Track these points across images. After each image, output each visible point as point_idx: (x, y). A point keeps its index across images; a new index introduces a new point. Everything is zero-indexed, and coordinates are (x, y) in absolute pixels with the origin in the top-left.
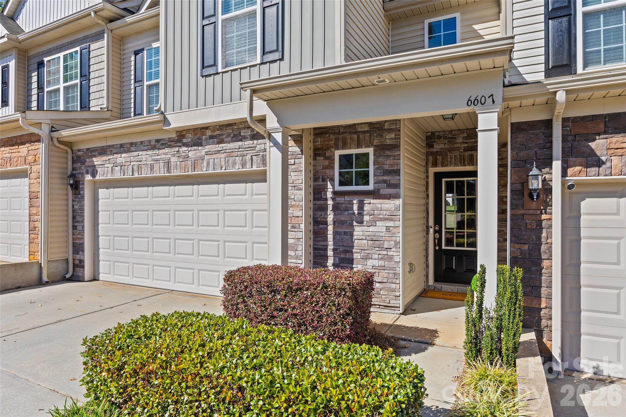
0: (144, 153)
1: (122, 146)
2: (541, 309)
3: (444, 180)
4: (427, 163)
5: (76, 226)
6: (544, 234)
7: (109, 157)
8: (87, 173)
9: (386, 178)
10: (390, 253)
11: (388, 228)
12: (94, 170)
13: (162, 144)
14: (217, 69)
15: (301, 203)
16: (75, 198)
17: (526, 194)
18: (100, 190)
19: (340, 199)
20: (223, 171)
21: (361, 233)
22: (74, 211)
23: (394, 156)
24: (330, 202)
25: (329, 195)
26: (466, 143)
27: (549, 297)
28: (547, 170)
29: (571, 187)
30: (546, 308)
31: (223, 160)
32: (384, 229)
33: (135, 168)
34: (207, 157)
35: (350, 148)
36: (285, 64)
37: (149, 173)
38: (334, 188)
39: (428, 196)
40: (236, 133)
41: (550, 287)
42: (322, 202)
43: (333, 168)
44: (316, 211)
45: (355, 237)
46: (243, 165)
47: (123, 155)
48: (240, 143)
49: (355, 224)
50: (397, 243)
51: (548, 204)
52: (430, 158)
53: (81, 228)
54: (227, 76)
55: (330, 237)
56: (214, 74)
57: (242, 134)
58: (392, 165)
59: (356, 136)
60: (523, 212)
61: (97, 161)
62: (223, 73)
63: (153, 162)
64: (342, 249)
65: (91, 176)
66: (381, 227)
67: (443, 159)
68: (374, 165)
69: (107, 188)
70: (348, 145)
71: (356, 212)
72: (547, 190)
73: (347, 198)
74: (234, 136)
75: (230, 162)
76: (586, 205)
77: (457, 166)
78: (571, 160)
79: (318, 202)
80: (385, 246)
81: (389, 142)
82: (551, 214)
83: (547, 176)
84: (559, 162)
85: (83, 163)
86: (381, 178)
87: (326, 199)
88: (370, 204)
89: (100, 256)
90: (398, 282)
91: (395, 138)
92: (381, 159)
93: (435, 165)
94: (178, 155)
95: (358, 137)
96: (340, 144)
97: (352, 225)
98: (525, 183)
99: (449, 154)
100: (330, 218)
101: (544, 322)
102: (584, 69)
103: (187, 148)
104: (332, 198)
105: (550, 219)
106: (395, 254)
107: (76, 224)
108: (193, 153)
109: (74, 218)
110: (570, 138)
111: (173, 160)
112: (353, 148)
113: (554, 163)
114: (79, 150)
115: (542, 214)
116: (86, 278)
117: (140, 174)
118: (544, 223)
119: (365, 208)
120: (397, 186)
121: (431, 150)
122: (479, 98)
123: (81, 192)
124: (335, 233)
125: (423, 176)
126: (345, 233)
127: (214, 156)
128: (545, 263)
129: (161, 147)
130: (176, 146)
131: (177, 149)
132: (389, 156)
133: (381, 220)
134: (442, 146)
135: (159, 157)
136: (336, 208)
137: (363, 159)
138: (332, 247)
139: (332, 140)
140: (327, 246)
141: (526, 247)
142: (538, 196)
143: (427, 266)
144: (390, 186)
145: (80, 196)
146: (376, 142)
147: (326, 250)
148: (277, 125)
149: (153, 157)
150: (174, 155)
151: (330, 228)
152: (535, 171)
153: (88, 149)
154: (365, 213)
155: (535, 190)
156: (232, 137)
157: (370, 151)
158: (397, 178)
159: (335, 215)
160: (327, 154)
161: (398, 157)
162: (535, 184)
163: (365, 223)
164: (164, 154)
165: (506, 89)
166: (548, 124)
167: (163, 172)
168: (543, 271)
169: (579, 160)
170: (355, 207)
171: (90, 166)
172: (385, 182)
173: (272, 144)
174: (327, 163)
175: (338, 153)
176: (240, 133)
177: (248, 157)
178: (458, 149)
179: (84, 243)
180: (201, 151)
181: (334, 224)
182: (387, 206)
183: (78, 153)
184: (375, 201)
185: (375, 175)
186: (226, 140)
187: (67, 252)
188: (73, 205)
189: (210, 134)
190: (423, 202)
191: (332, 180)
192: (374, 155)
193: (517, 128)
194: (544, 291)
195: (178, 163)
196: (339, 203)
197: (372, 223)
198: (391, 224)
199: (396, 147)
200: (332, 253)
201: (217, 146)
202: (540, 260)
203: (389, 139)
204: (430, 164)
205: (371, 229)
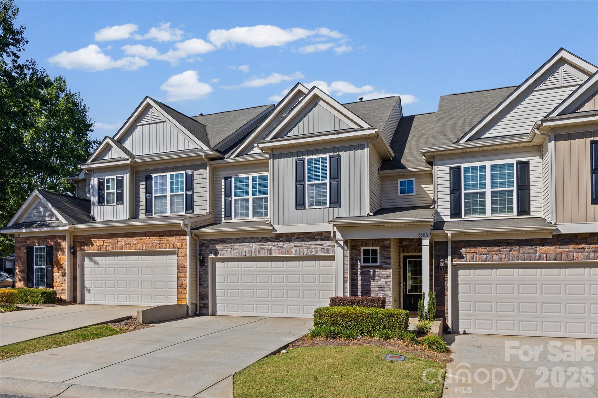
0: (254, 244)
1: (237, 239)
2: (445, 310)
3: (408, 260)
4: (400, 252)
5: (202, 284)
6: (446, 283)
7: (228, 245)
8: (211, 253)
9: (385, 260)
10: (387, 293)
11: (386, 282)
12: (216, 252)
13: (266, 240)
14: (305, 207)
15: (347, 271)
16: (201, 267)
17: (440, 268)
18: (216, 263)
19: (364, 269)
20: (304, 255)
21: (374, 285)
22: (200, 275)
23: (389, 251)
24: (359, 271)
25: (359, 267)
26: (418, 242)
27: (447, 306)
28: (447, 259)
29: (454, 266)
30: (447, 310)
31: (305, 250)
32: (384, 283)
33: (247, 252)
34: (295, 248)
35: (369, 247)
36: (341, 209)
37: (257, 254)
38: (361, 264)
39: (400, 267)
40: (312, 237)
41: (448, 302)
42: (355, 271)
43: (360, 255)
44: (353, 275)
45: (371, 286)
46: (317, 253)
47: (238, 244)
48: (315, 242)
49: (371, 280)
50: (390, 288)
51: (447, 272)
52: (401, 249)
53: (206, 285)
54: (310, 211)
55: (359, 287)
56: (303, 209)
57: (315, 238)
58: (388, 255)
59: (371, 241)
60: (438, 275)
61: (218, 247)
62: (308, 209)
63: (260, 249)
64: (365, 292)
65: (214, 255)
66: (383, 282)
67: (407, 249)
68: (380, 254)
69: (223, 262)
70: (368, 245)
71: (372, 275)
72: (446, 266)
73: (367, 269)
74: (311, 238)
75: (309, 251)
76: (461, 272)
77: (414, 253)
78: (455, 256)
79: (353, 271)
80: (385, 290)
81: (386, 245)
82: (448, 275)
83: (447, 262)
84: (450, 257)
85: (207, 247)
86: (383, 260)
87: (357, 269)
88: (378, 272)
89: (217, 301)
90: (390, 305)
91: (389, 243)
92: (383, 252)
93: (403, 252)
94: (277, 246)
95: (372, 242)
96: (364, 244)
97: (370, 282)
98: (439, 264)
99: (410, 247)
100: (359, 278)
101: (446, 315)
102: (464, 216)
103: (282, 243)
104: (360, 269)
105: (448, 277)
106: (389, 293)
107: (201, 283)
108: (286, 245)
109: (200, 279)
110: (454, 248)
111: (273, 248)
112: (370, 247)
113: (449, 257)
114: (204, 240)
115: (445, 275)
116: (210, 314)
117: (251, 255)
118: (446, 279)
119: (376, 274)
120: (390, 264)
121: (401, 245)
122: (423, 234)
123: (206, 264)
124: (362, 285)
125: (398, 257)
126: (367, 285)
127: (299, 248)
128: (446, 293)
129: (266, 241)
130: (276, 242)
131: (276, 243)
132: (386, 251)
133: (383, 278)
134: (407, 243)
135: (264, 246)
136: (362, 273)
137: (375, 252)
138: (360, 291)
139: (360, 242)
140: (358, 291)
141: (440, 288)
142: (443, 269)
143: (400, 303)
144: (387, 264)
145: (204, 266)
146: (380, 244)
147: (357, 292)
148: (341, 238)
149: (260, 247)
150: (274, 246)
151: (359, 283)
152: (442, 260)
153: (211, 240)
154: (376, 275)
155: (442, 267)
156: (310, 239)
157: (378, 248)
158: (390, 260)
159: (361, 277)
160: (358, 249)
161: (390, 252)
162: (442, 265)
163: (376, 280)
164: (267, 245)
165: (432, 231)
166: (447, 242)
167: (266, 254)
168: (446, 296)
169: (457, 256)
170: (371, 273)
171: (213, 250)
172: (384, 262)
173: (338, 246)
174: (357, 253)
175: (362, 249)
176: (314, 237)
177: (319, 249)
178: (415, 245)
179: (208, 294)
180: (292, 245)
181: (361, 281)
182: (386, 272)
183: (203, 241)
184: (380, 270)
185: (380, 259)
186: (306, 240)
187: (196, 299)
188: (200, 272)
189: (297, 237)
190: (398, 270)
191: (360, 261)
192: (380, 250)
193: (437, 243)
194: (446, 303)
195: (277, 250)
196: (363, 271)
197: (379, 280)
198: (387, 280)
199: (389, 247)
200: (360, 294)
201: (301, 243)
202: (445, 292)
203: (387, 243)
204: (401, 252)
205: (378, 282)
